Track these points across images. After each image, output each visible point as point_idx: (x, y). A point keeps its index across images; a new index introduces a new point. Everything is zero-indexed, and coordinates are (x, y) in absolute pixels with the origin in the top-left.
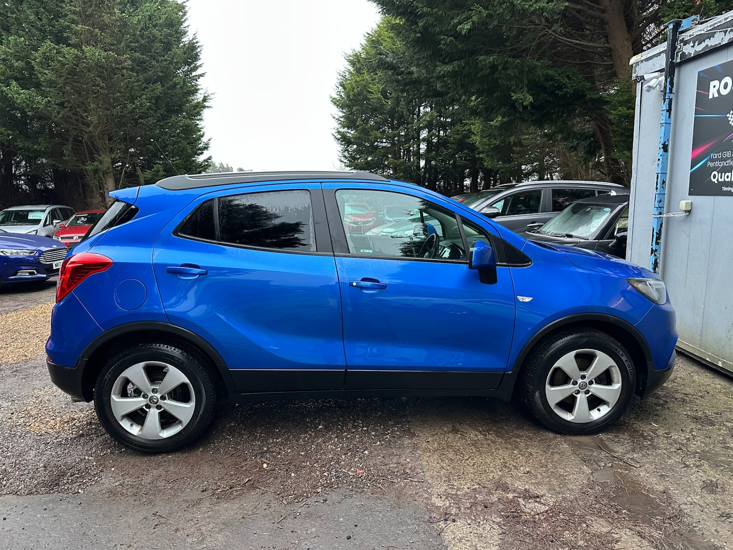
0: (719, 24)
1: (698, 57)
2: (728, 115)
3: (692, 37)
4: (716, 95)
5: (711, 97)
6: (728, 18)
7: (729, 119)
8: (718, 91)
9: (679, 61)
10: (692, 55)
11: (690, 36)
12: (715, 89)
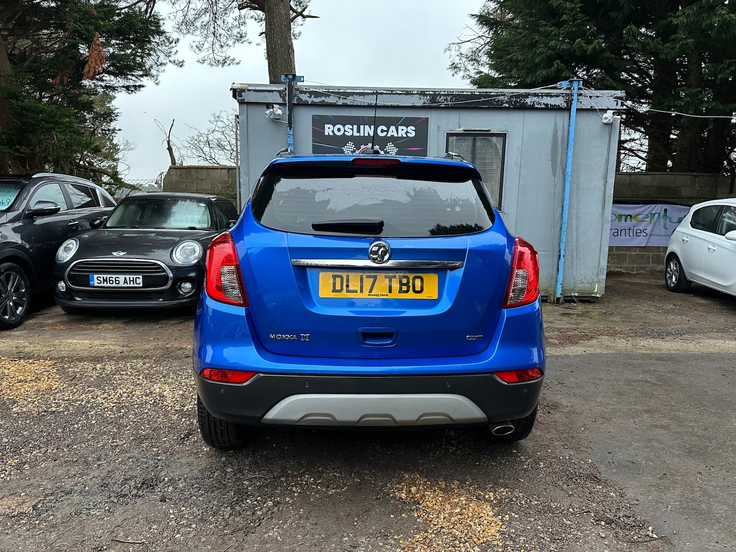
0: (333, 91)
1: (314, 105)
2: (343, 148)
3: (307, 90)
4: (331, 134)
5: (326, 134)
6: (340, 90)
7: (344, 150)
8: (333, 131)
9: (296, 102)
10: (310, 103)
11: (306, 89)
12: (328, 130)
